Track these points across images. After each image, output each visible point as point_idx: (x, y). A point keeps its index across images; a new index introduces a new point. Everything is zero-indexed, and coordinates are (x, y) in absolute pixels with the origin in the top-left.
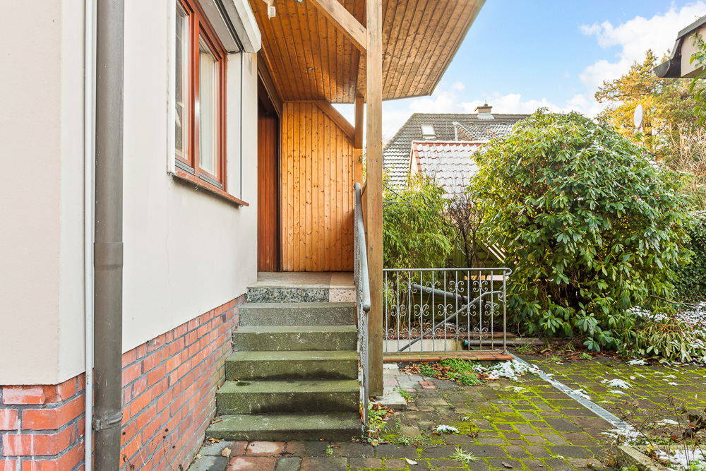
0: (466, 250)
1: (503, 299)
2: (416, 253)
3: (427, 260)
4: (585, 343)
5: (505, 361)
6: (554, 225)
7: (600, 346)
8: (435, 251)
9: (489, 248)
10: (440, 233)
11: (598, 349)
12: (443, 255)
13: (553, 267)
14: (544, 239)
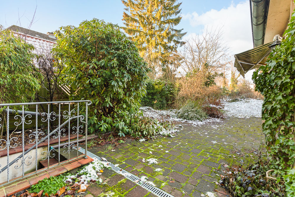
0: (50, 88)
1: (85, 121)
2: (7, 88)
3: (18, 94)
4: (119, 134)
5: (88, 164)
6: (109, 76)
7: (125, 134)
8: (25, 88)
9: (62, 88)
10: (31, 75)
11: (124, 136)
12: (33, 91)
13: (105, 98)
14: (103, 83)
